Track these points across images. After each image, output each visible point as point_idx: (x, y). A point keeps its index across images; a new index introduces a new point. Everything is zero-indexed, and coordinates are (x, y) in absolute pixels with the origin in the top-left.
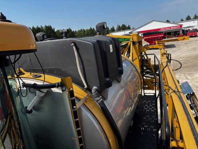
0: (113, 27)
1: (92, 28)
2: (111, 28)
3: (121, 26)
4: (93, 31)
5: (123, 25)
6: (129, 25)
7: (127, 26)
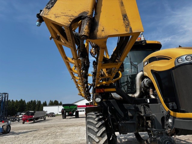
0: (45, 102)
1: (23, 100)
2: (43, 103)
3: (53, 101)
4: (23, 103)
5: (55, 101)
6: (61, 102)
7: (59, 102)
